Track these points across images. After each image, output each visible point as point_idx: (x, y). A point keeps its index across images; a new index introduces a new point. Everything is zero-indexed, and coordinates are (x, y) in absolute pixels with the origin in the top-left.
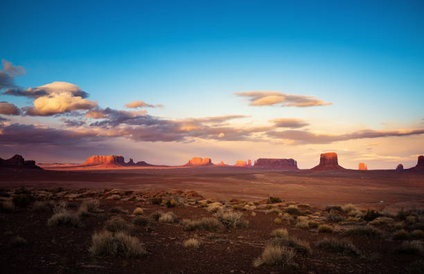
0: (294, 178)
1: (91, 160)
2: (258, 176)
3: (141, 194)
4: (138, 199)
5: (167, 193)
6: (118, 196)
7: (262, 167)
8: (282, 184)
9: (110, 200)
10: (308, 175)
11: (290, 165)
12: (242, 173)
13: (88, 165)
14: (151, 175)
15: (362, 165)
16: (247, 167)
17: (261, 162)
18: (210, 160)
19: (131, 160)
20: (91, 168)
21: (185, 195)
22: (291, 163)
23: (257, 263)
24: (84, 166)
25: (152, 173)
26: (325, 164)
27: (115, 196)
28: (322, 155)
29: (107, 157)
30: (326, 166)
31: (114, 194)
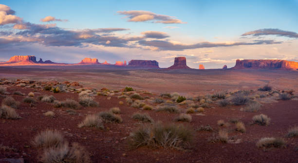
0: (156, 74)
1: (13, 59)
2: (131, 72)
3: (40, 83)
4: (37, 86)
5: (58, 83)
6: (24, 84)
7: (135, 66)
8: (148, 78)
9: (18, 86)
10: (166, 72)
11: (153, 65)
12: (119, 70)
13: (12, 62)
14: (54, 70)
15: (201, 66)
16: (124, 66)
17: (133, 62)
18: (97, 60)
19: (41, 59)
20: (13, 65)
21: (70, 85)
22: (155, 63)
23: (80, 126)
24: (8, 63)
25: (55, 69)
26: (177, 65)
27: (21, 84)
28: (176, 58)
29: (25, 56)
30: (179, 66)
31: (22, 83)
